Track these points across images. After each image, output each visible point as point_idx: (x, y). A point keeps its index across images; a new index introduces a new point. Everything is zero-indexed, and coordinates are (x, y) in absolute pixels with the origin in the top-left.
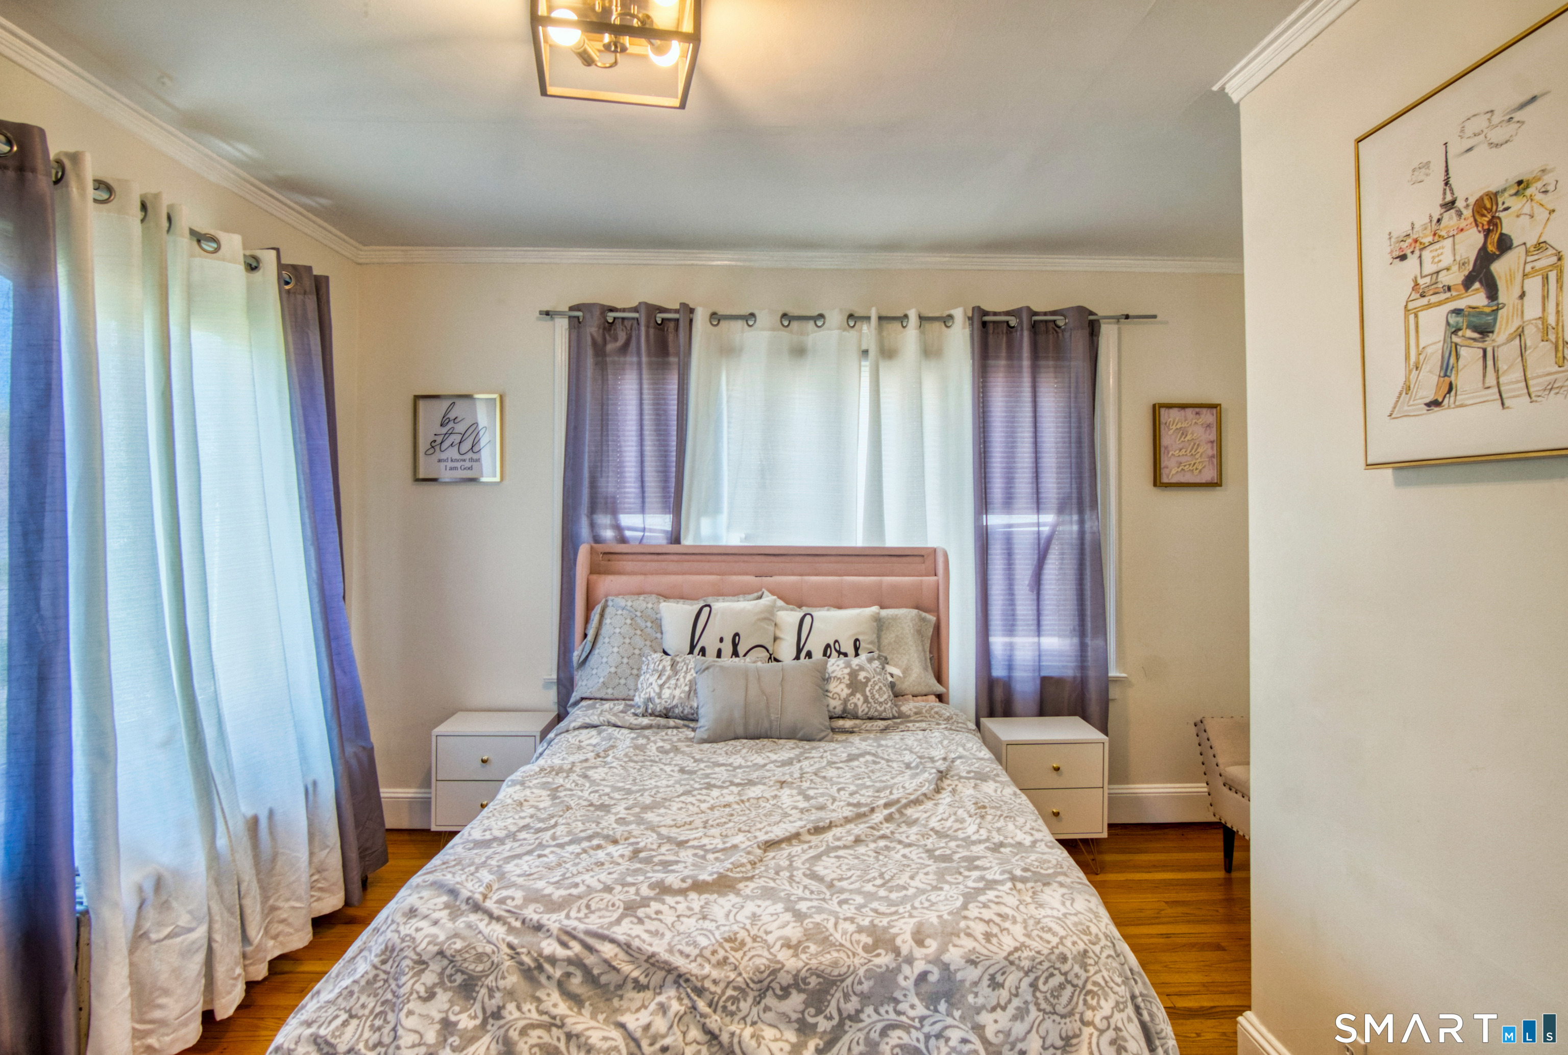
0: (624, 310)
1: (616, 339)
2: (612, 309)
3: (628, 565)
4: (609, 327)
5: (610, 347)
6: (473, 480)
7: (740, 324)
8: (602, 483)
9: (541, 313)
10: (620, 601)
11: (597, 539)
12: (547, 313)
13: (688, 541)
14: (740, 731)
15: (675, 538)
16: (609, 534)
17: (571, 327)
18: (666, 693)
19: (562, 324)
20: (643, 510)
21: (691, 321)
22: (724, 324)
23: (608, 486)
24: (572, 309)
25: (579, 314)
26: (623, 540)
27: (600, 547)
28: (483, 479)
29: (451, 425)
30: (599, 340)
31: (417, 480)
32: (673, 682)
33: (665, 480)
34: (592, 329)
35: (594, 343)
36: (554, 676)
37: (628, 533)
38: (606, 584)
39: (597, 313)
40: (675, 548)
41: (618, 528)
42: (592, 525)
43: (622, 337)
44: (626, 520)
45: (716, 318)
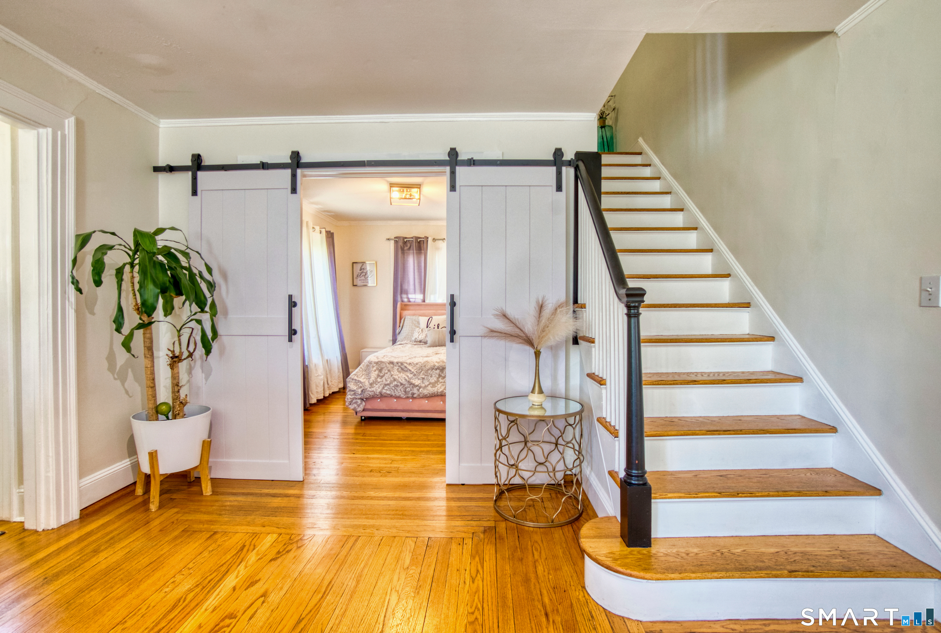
0: (409, 238)
1: (407, 246)
2: (406, 238)
3: (411, 308)
4: (405, 243)
5: (406, 248)
6: (366, 285)
7: (441, 241)
8: (404, 286)
9: (387, 239)
10: (409, 317)
11: (402, 301)
12: (388, 239)
13: (427, 301)
14: (437, 344)
15: (424, 301)
16: (406, 300)
17: (395, 243)
18: (420, 337)
19: (392, 242)
20: (415, 293)
21: (427, 241)
22: (437, 242)
23: (405, 287)
24: (395, 238)
25: (397, 239)
26: (410, 301)
27: (403, 303)
28: (369, 285)
29: (363, 270)
30: (403, 247)
31: (354, 285)
32: (422, 334)
33: (421, 285)
34: (401, 243)
35: (401, 247)
36: (391, 339)
37: (411, 300)
38: (405, 313)
39: (402, 239)
40: (424, 303)
41: (408, 298)
42: (401, 298)
43: (409, 245)
44: (410, 296)
45: (434, 240)
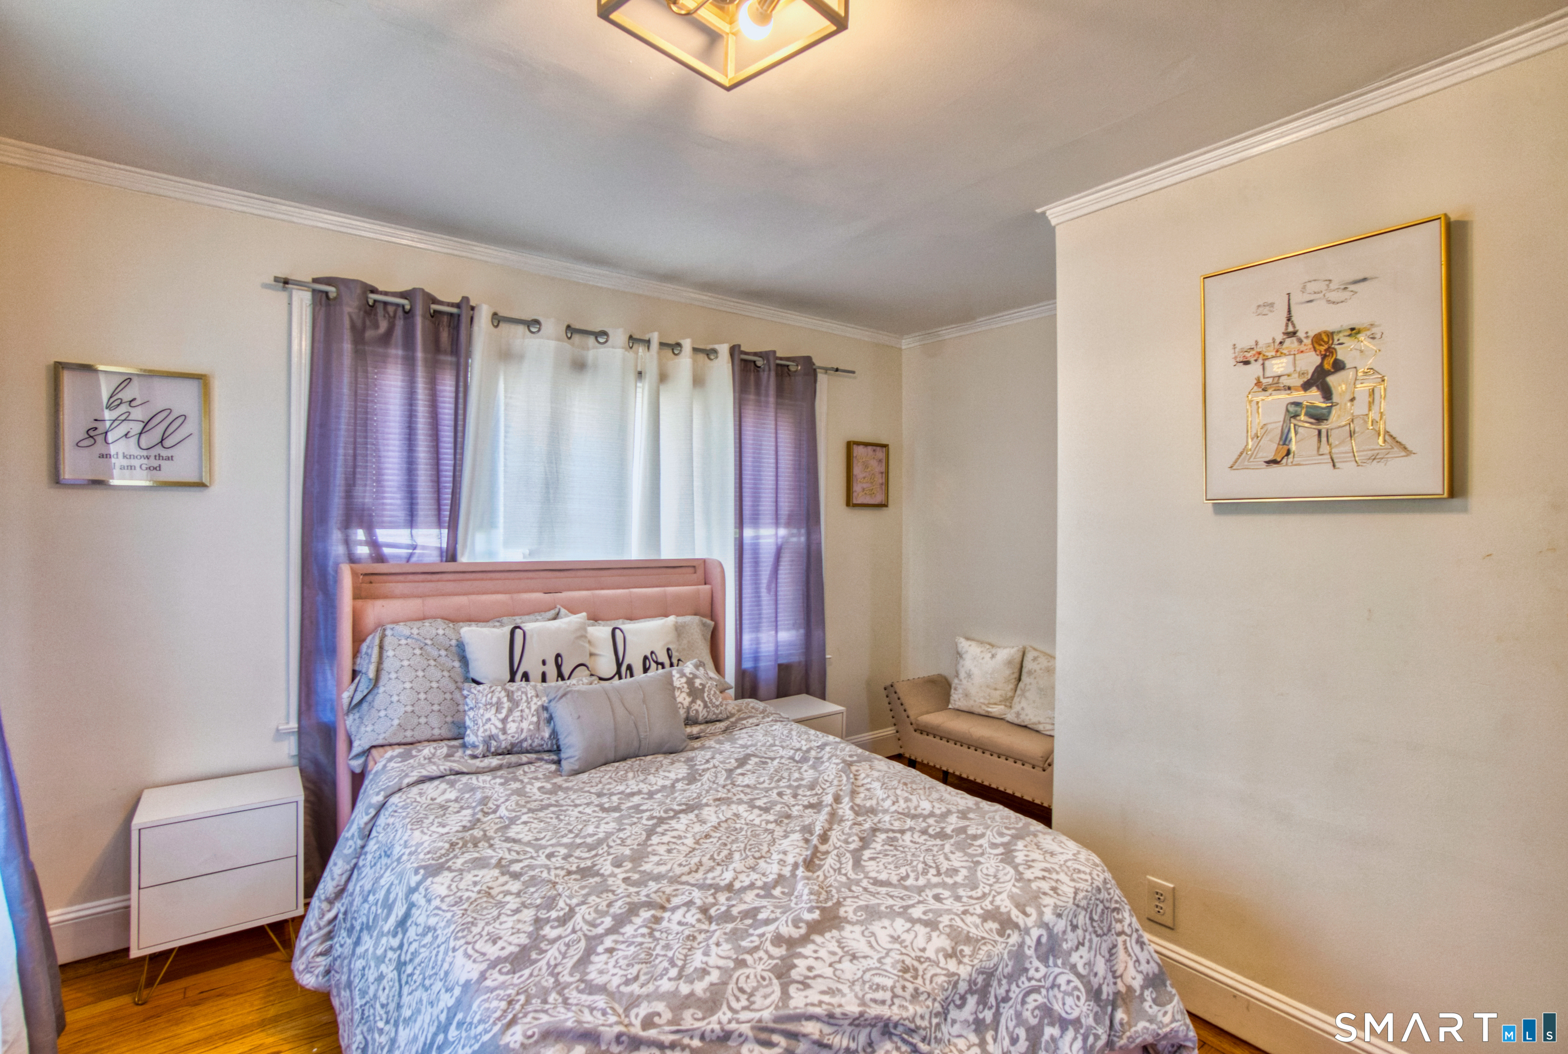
0: (386, 293)
1: (376, 326)
2: (374, 291)
3: (399, 588)
4: (370, 310)
5: (370, 334)
7: (521, 329)
8: (359, 490)
9: (277, 279)
10: (403, 629)
11: (352, 559)
12: (286, 282)
13: (464, 558)
14: (611, 756)
15: (451, 555)
16: (363, 551)
17: (315, 303)
18: (512, 727)
19: (302, 300)
20: (413, 524)
21: (472, 319)
22: (503, 326)
23: (365, 495)
24: (315, 281)
25: (332, 290)
26: (380, 558)
27: (360, 568)
29: (123, 408)
30: (359, 323)
31: (58, 481)
32: (516, 714)
33: (438, 490)
34: (350, 308)
35: (353, 327)
36: (294, 725)
37: (386, 551)
38: (375, 611)
39: (359, 291)
40: (451, 566)
41: (374, 544)
42: (347, 542)
43: (383, 326)
44: (383, 535)
45: (497, 320)
